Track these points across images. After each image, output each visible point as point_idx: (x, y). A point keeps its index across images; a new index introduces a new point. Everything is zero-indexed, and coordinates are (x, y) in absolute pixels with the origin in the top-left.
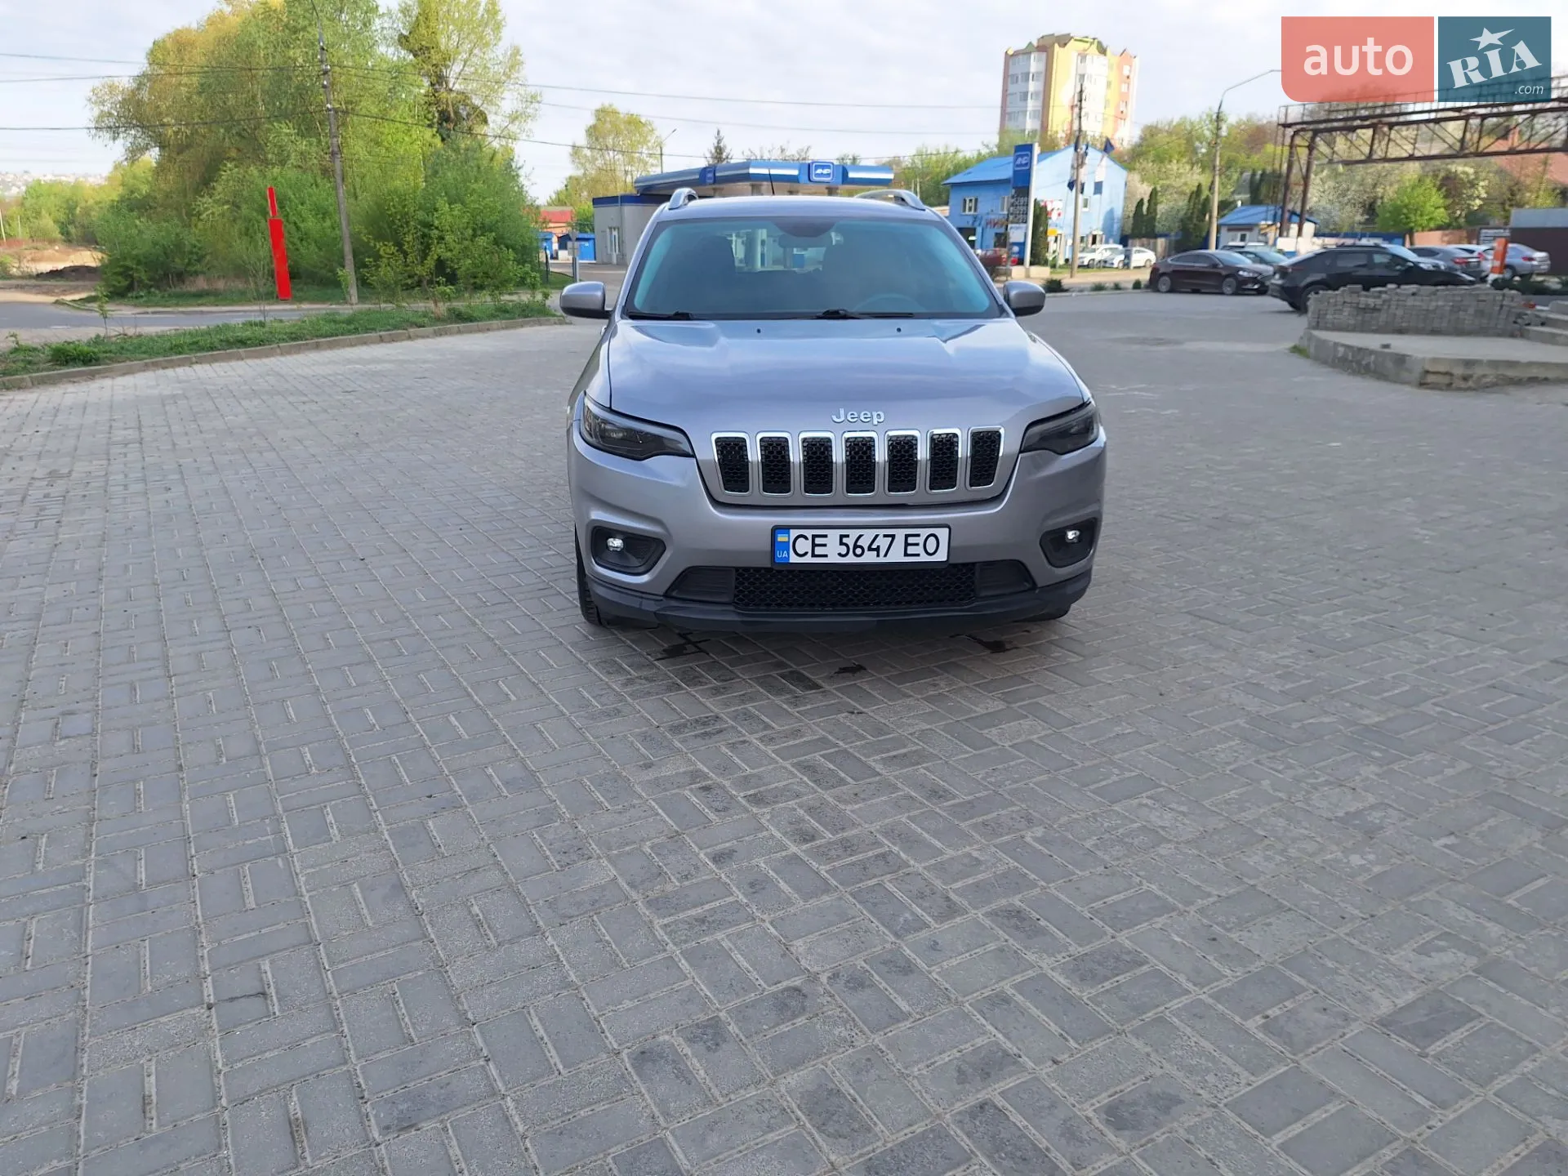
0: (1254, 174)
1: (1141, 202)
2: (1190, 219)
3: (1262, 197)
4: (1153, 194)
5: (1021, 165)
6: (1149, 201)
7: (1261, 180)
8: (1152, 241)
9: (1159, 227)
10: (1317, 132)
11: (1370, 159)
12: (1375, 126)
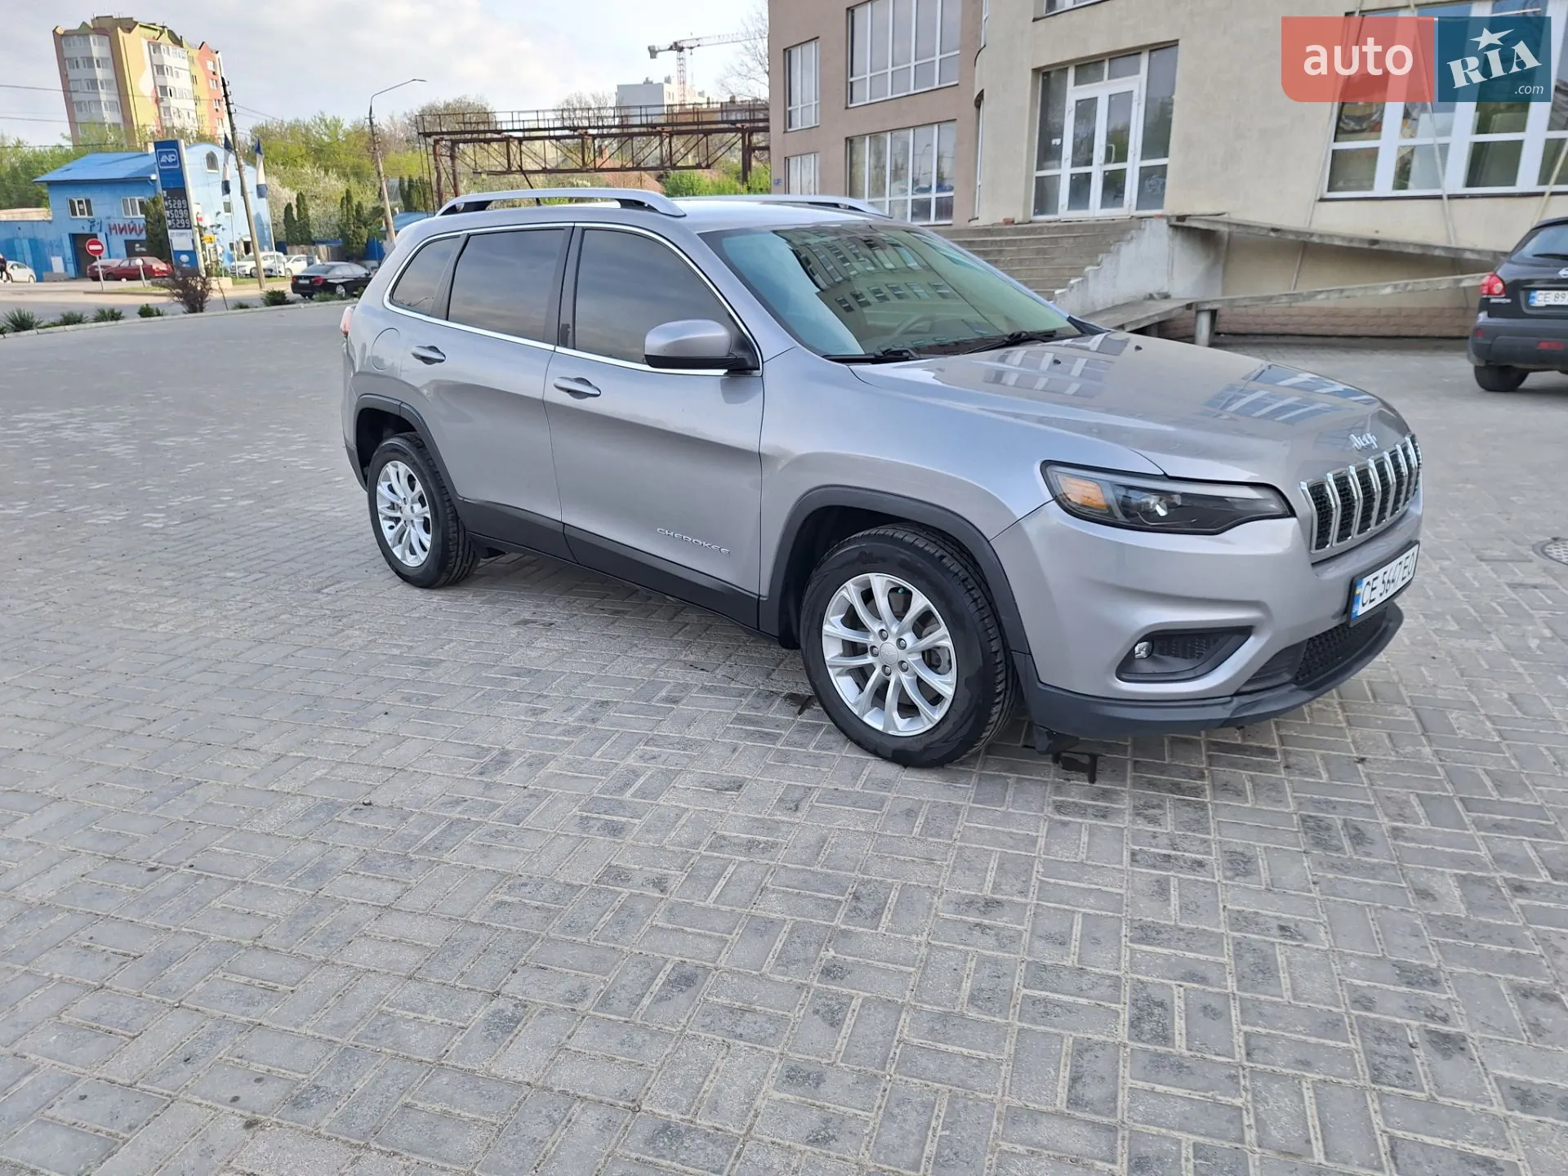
0: (401, 180)
1: (289, 208)
2: (347, 224)
3: (415, 205)
4: (300, 198)
5: (168, 163)
6: (297, 206)
7: (410, 186)
8: (313, 248)
9: (316, 234)
10: (455, 143)
11: (509, 171)
12: (507, 140)
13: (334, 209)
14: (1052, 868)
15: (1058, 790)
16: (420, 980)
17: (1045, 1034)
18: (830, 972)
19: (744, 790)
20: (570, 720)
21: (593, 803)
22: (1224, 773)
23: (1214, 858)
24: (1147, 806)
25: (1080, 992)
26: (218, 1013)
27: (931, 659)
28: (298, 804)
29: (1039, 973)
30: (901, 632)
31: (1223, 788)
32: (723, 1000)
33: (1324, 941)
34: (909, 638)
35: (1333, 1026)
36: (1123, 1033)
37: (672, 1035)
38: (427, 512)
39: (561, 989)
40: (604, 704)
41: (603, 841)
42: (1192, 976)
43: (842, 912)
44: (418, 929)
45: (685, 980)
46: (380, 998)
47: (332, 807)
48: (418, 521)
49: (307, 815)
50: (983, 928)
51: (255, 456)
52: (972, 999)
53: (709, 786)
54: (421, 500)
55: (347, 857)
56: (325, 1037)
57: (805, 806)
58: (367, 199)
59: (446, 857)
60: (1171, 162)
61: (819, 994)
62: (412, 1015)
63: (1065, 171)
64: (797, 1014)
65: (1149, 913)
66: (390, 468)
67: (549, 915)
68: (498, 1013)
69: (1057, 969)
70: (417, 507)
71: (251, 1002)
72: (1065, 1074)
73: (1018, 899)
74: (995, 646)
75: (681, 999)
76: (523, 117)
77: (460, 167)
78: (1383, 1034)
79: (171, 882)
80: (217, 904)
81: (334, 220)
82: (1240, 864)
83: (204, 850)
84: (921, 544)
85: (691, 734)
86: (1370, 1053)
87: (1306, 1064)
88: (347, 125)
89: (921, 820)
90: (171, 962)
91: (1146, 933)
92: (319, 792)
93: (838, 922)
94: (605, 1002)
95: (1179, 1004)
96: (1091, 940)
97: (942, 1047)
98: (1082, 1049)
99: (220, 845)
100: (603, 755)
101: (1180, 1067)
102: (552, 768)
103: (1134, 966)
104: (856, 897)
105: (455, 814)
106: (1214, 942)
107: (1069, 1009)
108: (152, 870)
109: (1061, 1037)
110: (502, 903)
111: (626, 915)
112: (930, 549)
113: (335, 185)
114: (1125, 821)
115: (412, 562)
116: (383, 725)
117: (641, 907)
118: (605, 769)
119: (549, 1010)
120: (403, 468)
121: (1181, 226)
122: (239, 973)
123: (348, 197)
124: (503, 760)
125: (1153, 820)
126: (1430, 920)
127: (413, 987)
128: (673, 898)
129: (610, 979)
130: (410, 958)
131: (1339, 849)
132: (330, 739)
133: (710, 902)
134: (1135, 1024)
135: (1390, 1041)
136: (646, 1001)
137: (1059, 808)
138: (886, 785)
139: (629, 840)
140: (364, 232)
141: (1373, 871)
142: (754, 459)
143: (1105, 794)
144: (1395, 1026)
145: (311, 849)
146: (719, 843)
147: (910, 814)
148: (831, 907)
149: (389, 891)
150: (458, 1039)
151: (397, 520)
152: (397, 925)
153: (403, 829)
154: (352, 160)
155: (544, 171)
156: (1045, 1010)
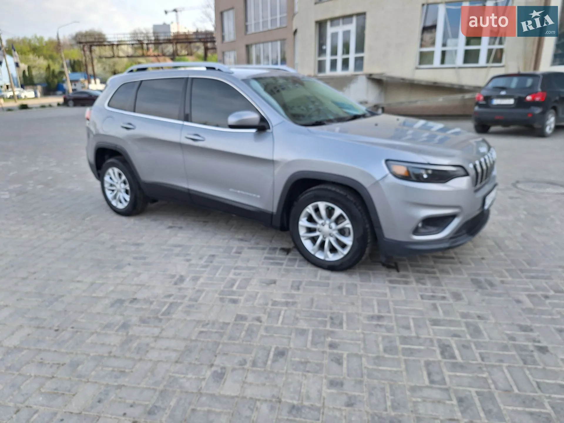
0: (71, 60)
1: (24, 72)
2: (49, 77)
3: (76, 69)
4: (29, 68)
6: (28, 71)
7: (74, 63)
8: (35, 86)
10: (91, 46)
11: (113, 57)
12: (113, 45)
13: (43, 72)
14: (396, 303)
15: (388, 276)
16: (181, 363)
17: (414, 360)
18: (332, 346)
19: (277, 283)
20: (202, 262)
21: (222, 293)
22: (441, 266)
23: (447, 295)
24: (420, 279)
25: (420, 344)
26: (105, 383)
27: (342, 232)
28: (107, 301)
29: (404, 340)
30: (330, 223)
31: (442, 271)
32: (297, 359)
33: (492, 320)
34: (333, 225)
35: (505, 348)
36: (439, 357)
37: (283, 374)
38: (128, 187)
39: (236, 361)
40: (213, 256)
41: (232, 306)
42: (455, 335)
43: (328, 325)
44: (173, 344)
45: (281, 353)
46: (167, 371)
47: (121, 302)
48: (123, 191)
49: (112, 305)
50: (380, 326)
51: (37, 168)
52: (385, 351)
53: (263, 283)
54: (125, 183)
55: (135, 319)
56: (152, 387)
57: (301, 287)
58: (56, 68)
59: (174, 316)
60: (365, 55)
61: (331, 354)
62: (182, 376)
63: (328, 58)
64: (325, 362)
65: (433, 315)
66: (110, 171)
67: (221, 335)
68: (215, 372)
69: (410, 338)
70: (123, 185)
71: (116, 377)
72: (425, 373)
73: (388, 314)
74: (367, 226)
75: (282, 360)
76: (119, 36)
77: (94, 55)
78: (522, 349)
79: (66, 335)
80: (89, 341)
81: (44, 76)
82: (457, 296)
83: (75, 321)
84: (338, 191)
85: (251, 264)
86: (520, 355)
87: (501, 361)
88: (46, 39)
89: (344, 290)
90: (78, 365)
91: (435, 322)
92: (115, 296)
93: (328, 328)
94: (254, 364)
95: (454, 346)
96: (418, 326)
97: (381, 368)
98: (428, 364)
99: (82, 319)
100: (220, 274)
101: (462, 367)
102: (201, 280)
103: (435, 334)
104: (332, 318)
105: (171, 300)
106: (458, 324)
107: (419, 351)
108: (57, 330)
109: (419, 361)
110: (201, 332)
111: (250, 332)
112: (342, 192)
113: (42, 62)
114: (414, 285)
115: (121, 206)
116: (129, 269)
117: (255, 329)
118: (223, 279)
119: (234, 370)
120: (116, 170)
121: (371, 78)
122: (108, 366)
123: (49, 67)
124: (182, 279)
125: (424, 284)
126: (523, 310)
127: (179, 366)
128: (266, 324)
129: (253, 355)
130: (174, 356)
131: (487, 289)
132: (111, 275)
133: (279, 324)
134: (442, 353)
135: (525, 350)
136: (269, 362)
137: (391, 282)
138: (328, 278)
139: (241, 305)
140: (56, 81)
141: (500, 295)
142: (271, 162)
143: (404, 276)
144: (525, 346)
145: (118, 318)
146: (275, 303)
147: (340, 288)
148: (324, 323)
149: (156, 331)
150: (204, 383)
151: (113, 191)
152: (164, 343)
153: (152, 307)
154: (49, 53)
155: (128, 57)
156: (412, 352)
